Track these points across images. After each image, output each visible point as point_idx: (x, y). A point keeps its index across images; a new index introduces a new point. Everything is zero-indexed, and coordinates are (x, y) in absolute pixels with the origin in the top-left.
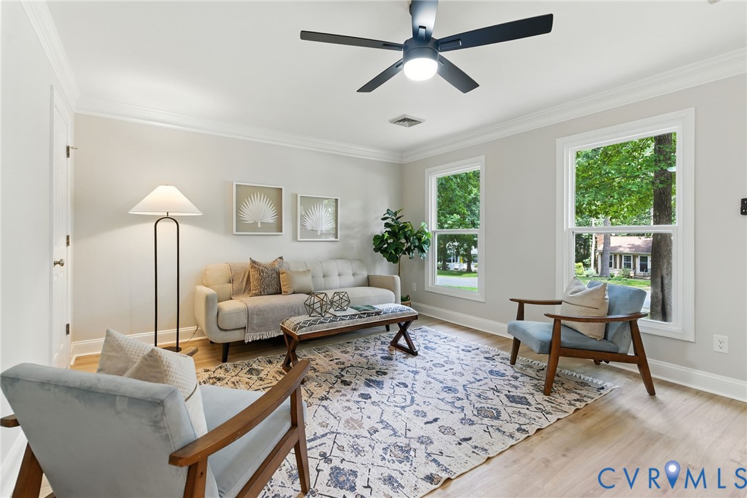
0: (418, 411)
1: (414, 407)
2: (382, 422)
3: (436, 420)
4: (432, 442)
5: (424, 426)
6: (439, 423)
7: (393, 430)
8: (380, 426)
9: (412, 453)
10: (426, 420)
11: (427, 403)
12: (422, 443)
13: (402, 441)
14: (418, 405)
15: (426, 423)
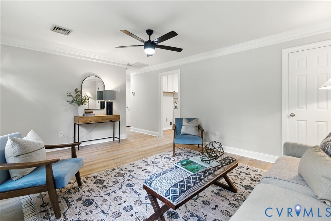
0: (149, 173)
1: (150, 174)
2: (162, 169)
3: (142, 171)
4: (145, 165)
5: (147, 168)
6: (142, 170)
7: (158, 167)
8: (162, 167)
9: (151, 162)
10: (146, 170)
11: (145, 176)
12: (148, 165)
13: (154, 164)
14: (148, 176)
15: (146, 169)
